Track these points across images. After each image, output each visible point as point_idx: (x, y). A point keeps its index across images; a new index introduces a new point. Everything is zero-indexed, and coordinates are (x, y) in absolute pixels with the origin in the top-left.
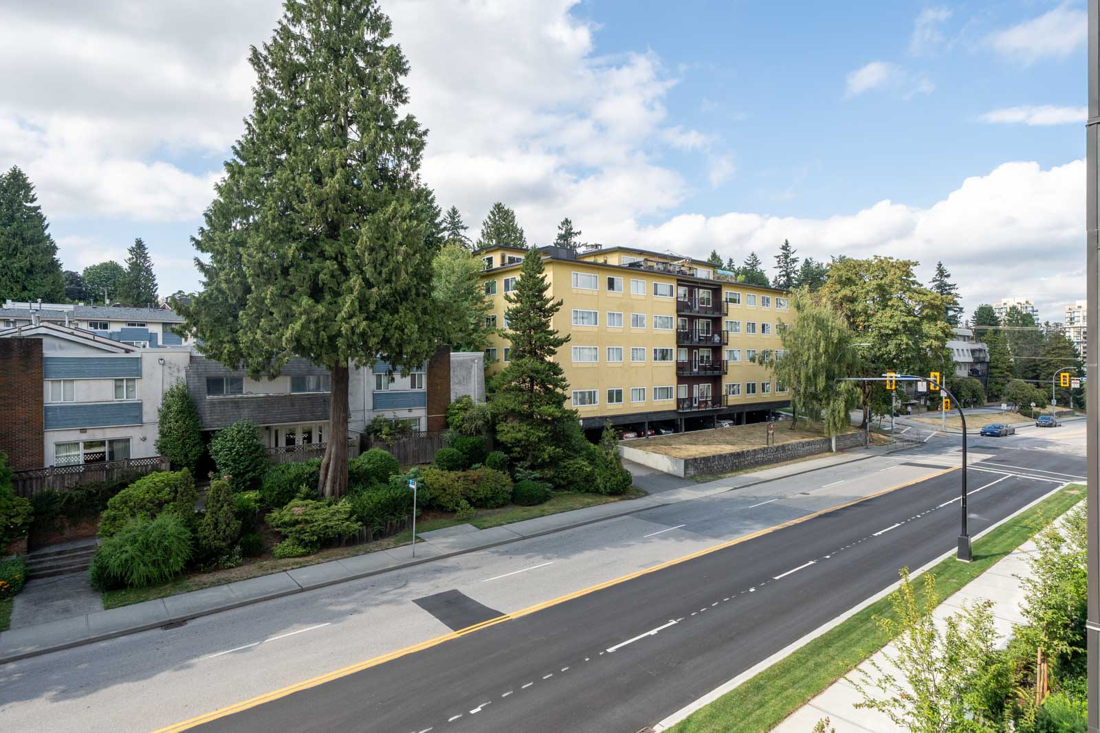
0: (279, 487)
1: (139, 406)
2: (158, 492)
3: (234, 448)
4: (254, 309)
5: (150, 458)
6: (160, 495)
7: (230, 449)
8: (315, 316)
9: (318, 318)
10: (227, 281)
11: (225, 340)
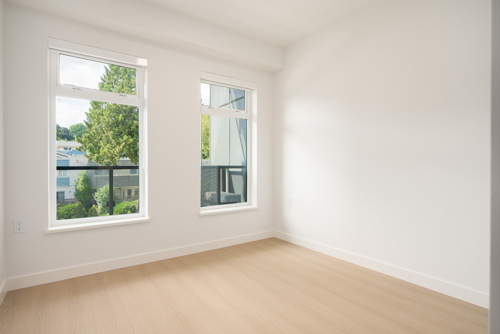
0: (120, 211)
1: (68, 179)
2: (70, 211)
3: (103, 196)
4: (105, 140)
5: (71, 199)
6: (70, 212)
7: (102, 196)
8: (128, 143)
9: (130, 143)
10: (96, 129)
11: (96, 152)
